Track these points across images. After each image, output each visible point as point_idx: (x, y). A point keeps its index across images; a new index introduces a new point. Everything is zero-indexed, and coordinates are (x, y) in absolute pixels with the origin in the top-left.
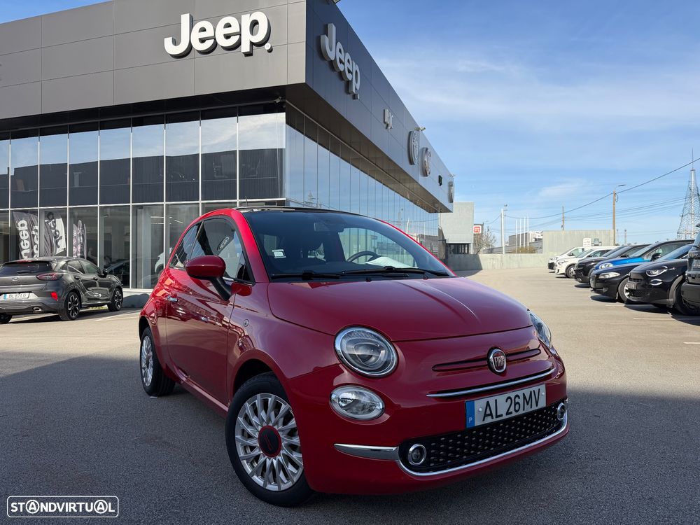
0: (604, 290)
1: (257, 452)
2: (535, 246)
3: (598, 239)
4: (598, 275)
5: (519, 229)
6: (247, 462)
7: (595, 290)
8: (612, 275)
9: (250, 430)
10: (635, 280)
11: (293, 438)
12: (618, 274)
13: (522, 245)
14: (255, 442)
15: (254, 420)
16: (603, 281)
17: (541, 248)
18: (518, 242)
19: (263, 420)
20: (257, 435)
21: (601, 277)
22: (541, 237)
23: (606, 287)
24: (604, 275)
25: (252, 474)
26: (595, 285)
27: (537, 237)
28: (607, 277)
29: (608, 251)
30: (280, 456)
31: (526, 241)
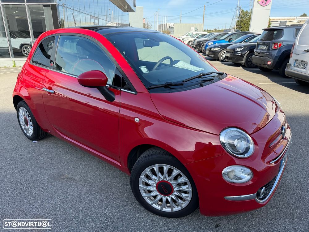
0: (213, 56)
1: (159, 197)
2: (170, 30)
3: (197, 28)
4: (211, 49)
5: (163, 21)
6: (156, 205)
7: (208, 55)
8: (216, 49)
9: (150, 188)
10: (229, 52)
11: (178, 180)
12: (219, 49)
13: (164, 29)
14: (156, 193)
15: (150, 182)
16: (213, 52)
17: (173, 31)
18: (162, 28)
19: (155, 180)
20: (155, 189)
21: (212, 50)
22: (174, 26)
23: (213, 54)
24: (213, 49)
25: (162, 208)
26: (209, 53)
27: (170, 26)
28: (214, 50)
29: (205, 35)
30: (175, 192)
31: (166, 28)
